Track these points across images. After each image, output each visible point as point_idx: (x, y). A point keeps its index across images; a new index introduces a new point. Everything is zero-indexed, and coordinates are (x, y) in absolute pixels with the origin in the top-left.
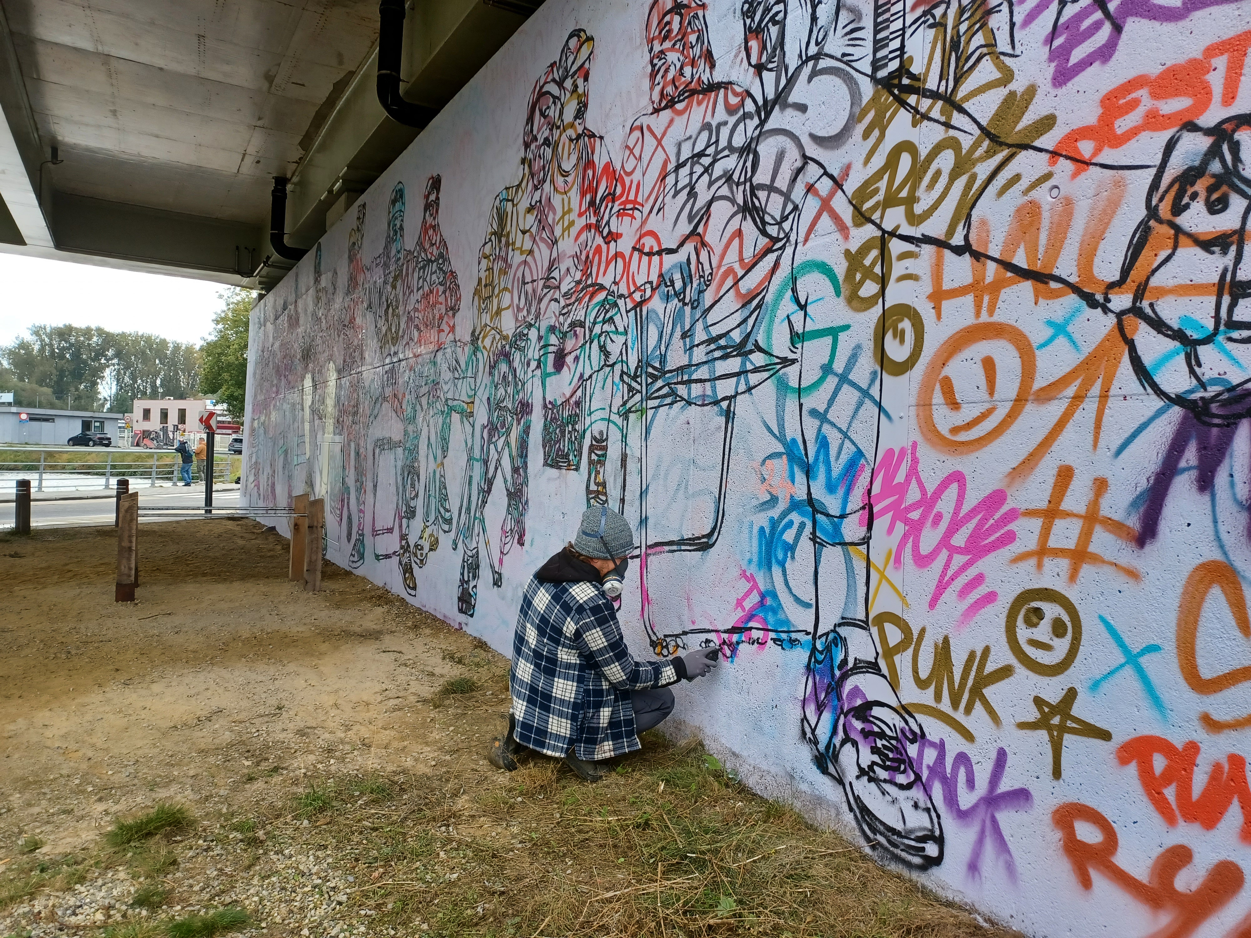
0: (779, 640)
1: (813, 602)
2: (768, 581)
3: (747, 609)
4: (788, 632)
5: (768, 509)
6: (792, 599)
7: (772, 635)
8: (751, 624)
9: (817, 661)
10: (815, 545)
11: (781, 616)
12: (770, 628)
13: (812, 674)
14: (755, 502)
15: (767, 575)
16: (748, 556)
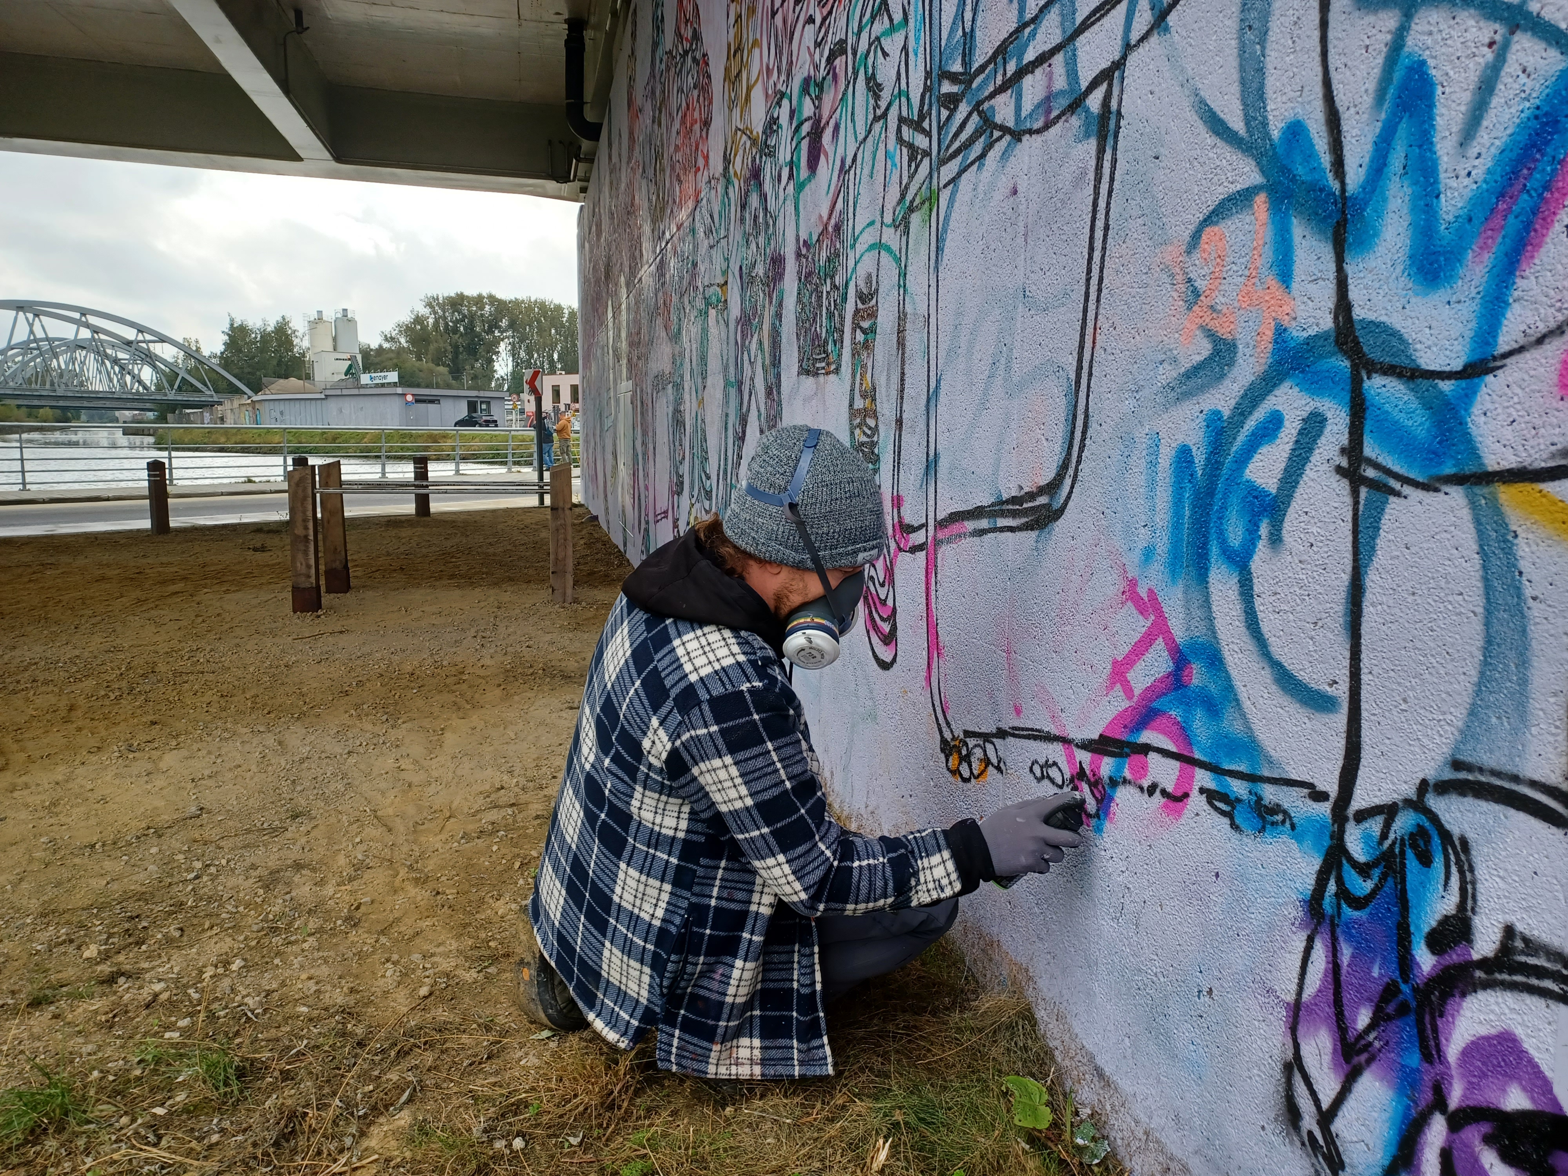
0: (1224, 797)
1: (1342, 692)
2: (1198, 613)
3: (1137, 692)
4: (1252, 778)
5: (1202, 389)
6: (1266, 675)
7: (1203, 778)
8: (1147, 737)
9: (1343, 894)
10: (1355, 493)
11: (1232, 725)
12: (1198, 755)
13: (1325, 929)
14: (1168, 374)
15: (1196, 595)
16: (1143, 537)
